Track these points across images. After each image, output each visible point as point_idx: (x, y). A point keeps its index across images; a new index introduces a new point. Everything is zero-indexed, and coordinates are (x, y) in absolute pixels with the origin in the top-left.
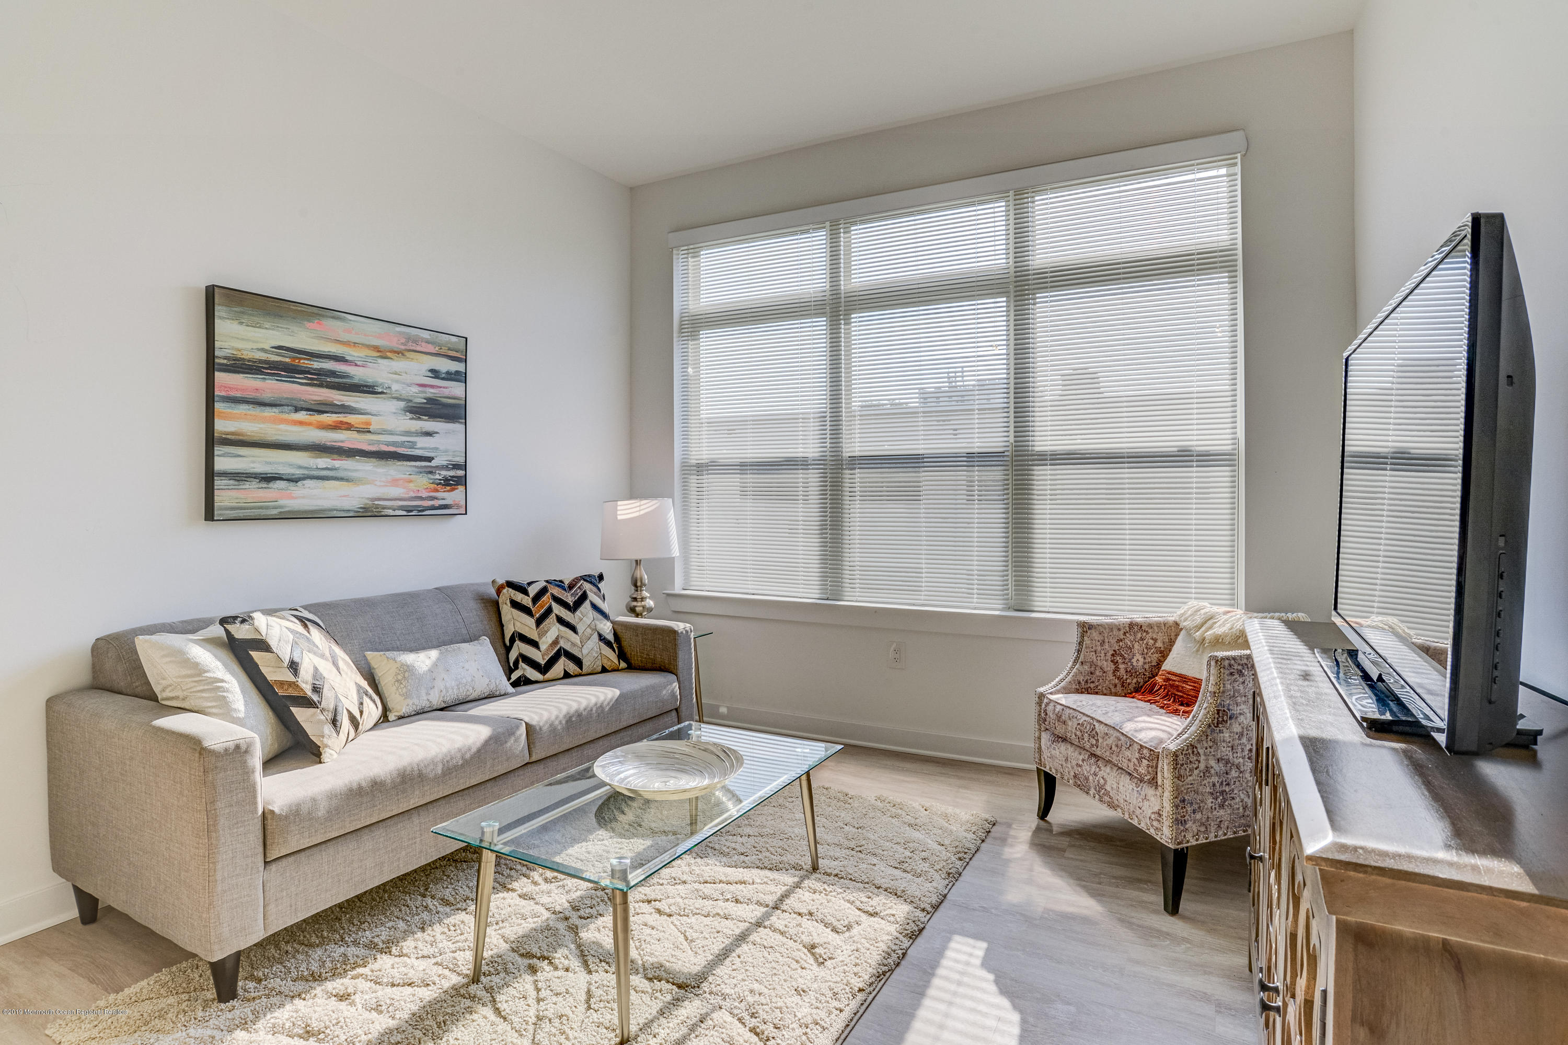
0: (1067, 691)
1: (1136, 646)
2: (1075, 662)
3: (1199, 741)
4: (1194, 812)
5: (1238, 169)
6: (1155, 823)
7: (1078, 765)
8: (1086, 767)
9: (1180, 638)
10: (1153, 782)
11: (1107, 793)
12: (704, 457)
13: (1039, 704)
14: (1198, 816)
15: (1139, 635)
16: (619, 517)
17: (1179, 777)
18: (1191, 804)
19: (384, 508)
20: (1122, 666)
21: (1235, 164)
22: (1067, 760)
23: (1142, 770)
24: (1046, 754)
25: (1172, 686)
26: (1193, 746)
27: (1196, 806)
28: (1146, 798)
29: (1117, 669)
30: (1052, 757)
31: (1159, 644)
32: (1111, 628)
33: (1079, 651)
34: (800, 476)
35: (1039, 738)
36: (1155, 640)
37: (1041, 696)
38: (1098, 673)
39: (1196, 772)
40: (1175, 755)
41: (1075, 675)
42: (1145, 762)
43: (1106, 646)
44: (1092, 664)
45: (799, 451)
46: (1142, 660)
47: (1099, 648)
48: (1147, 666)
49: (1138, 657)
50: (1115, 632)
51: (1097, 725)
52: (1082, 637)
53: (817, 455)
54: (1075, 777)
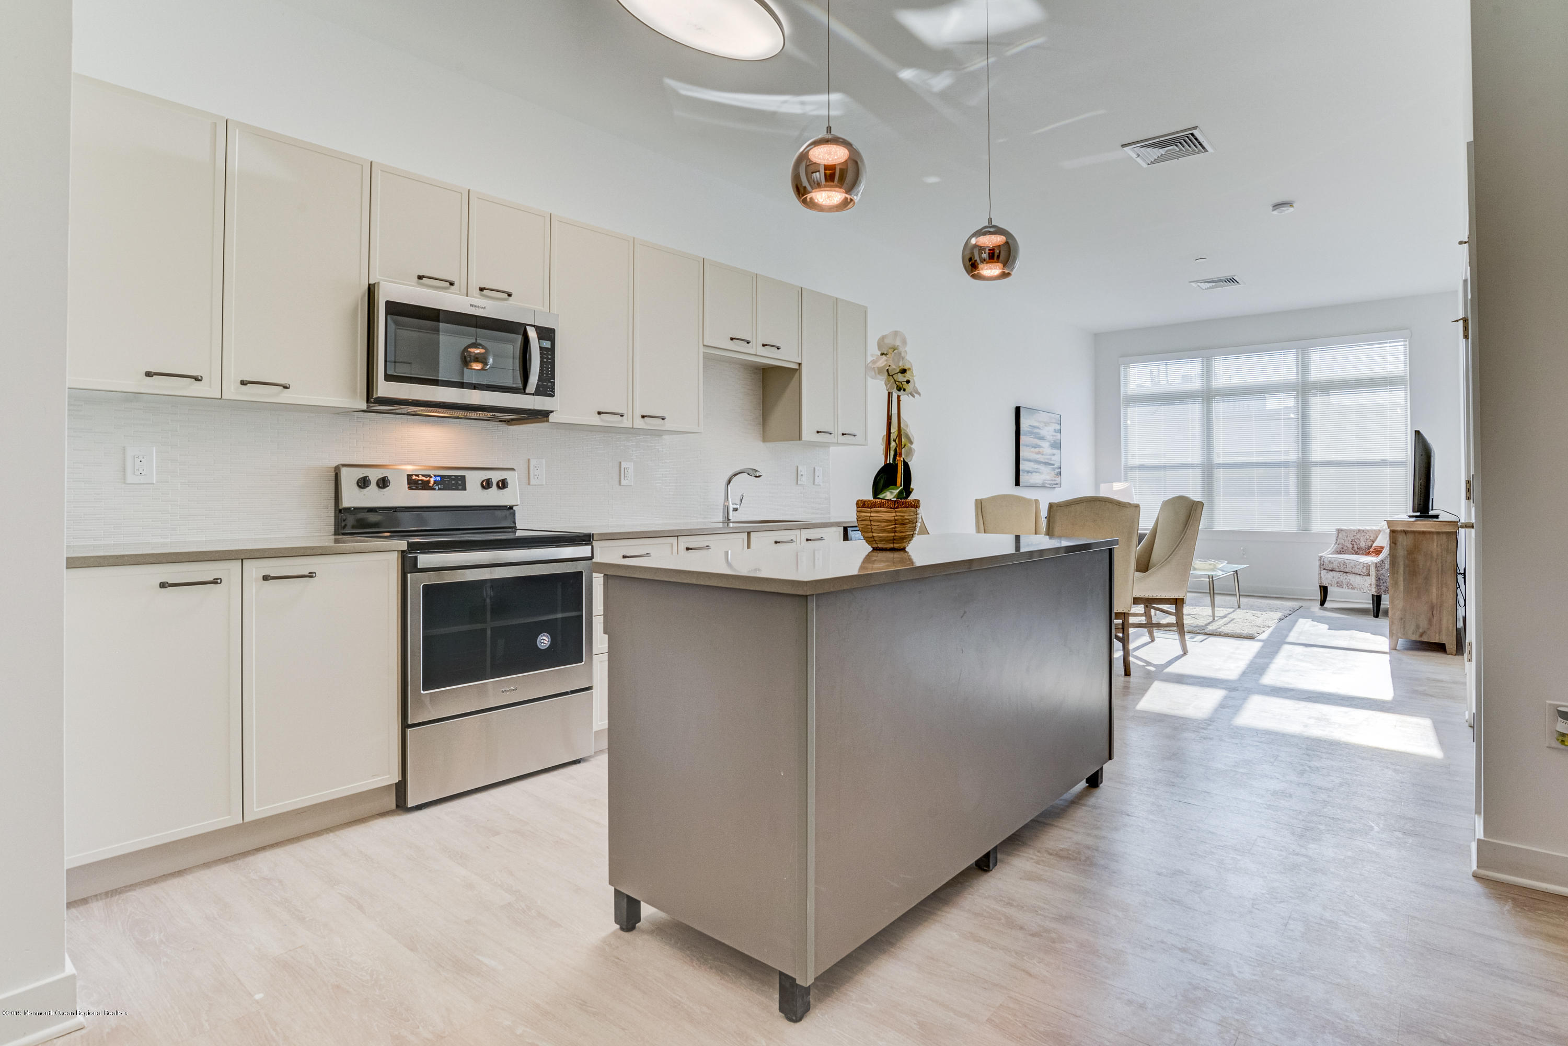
0: (1331, 554)
1: (1362, 538)
2: (1335, 544)
3: (1385, 559)
4: (1383, 583)
5: (1407, 343)
6: (1369, 588)
7: (1339, 578)
8: (1342, 577)
9: (1380, 534)
10: (1368, 575)
11: (1351, 584)
12: (1137, 463)
13: (1320, 560)
14: (1385, 584)
15: (1363, 534)
16: (1114, 489)
17: (1378, 571)
18: (1382, 580)
19: (1046, 483)
20: (1355, 546)
21: (1406, 341)
22: (1333, 578)
23: (1364, 571)
24: (1323, 578)
25: (1377, 551)
26: (1383, 561)
27: (1384, 581)
28: (1366, 580)
29: (1353, 547)
30: (1326, 579)
31: (1372, 538)
32: (1351, 531)
33: (1337, 540)
34: (1191, 472)
35: (1321, 574)
36: (1370, 537)
37: (1321, 557)
38: (1345, 548)
39: (1384, 569)
40: (1376, 563)
41: (1335, 549)
42: (1365, 568)
43: (1349, 538)
44: (1343, 544)
45: (1190, 460)
46: (1364, 544)
47: (1345, 538)
48: (1366, 547)
49: (1362, 542)
50: (1352, 532)
51: (1346, 560)
52: (1338, 534)
53: (1199, 462)
54: (1337, 583)
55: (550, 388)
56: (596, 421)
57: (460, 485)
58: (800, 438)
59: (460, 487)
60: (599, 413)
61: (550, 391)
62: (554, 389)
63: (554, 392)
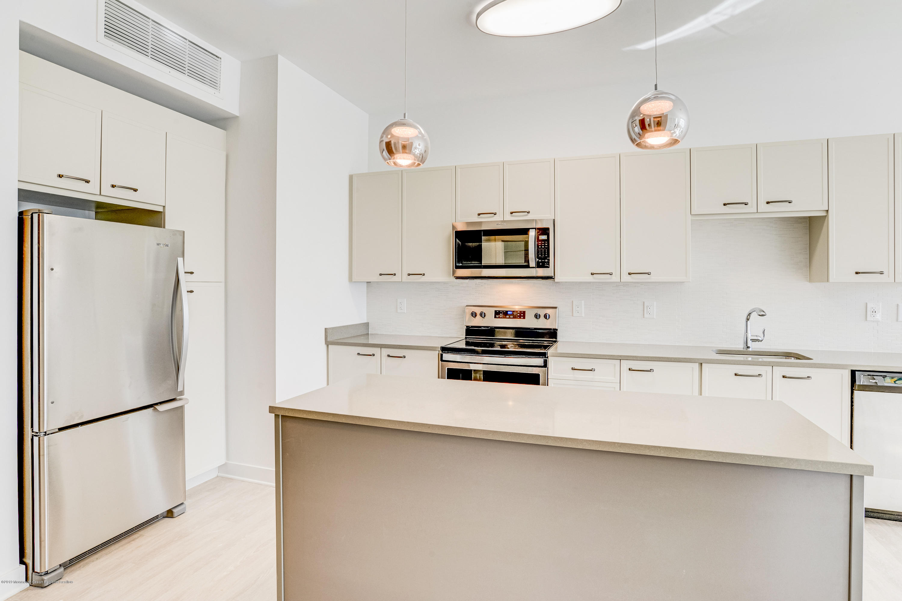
55: (546, 263)
56: (591, 279)
57: (522, 316)
58: (828, 281)
59: (522, 317)
60: (592, 274)
61: (547, 264)
62: (549, 263)
63: (549, 265)
